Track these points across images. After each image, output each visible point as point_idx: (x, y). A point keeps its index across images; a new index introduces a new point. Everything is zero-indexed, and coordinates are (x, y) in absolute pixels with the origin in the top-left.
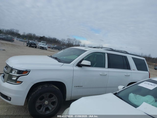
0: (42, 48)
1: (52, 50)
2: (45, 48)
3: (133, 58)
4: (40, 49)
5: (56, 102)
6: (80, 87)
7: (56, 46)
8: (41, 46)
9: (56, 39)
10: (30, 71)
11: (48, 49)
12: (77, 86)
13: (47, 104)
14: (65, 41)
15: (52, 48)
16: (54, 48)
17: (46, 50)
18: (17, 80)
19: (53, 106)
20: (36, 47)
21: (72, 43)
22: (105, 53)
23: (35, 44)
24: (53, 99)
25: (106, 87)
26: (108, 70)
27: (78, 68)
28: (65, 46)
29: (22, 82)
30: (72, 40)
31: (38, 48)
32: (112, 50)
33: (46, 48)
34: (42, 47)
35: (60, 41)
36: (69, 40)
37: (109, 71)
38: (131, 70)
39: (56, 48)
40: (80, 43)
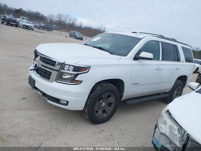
0: (27, 28)
1: (40, 31)
2: (30, 27)
3: (182, 47)
4: (24, 28)
5: (113, 103)
6: (137, 84)
7: (42, 25)
8: (24, 24)
9: (39, 13)
10: (90, 68)
11: (35, 29)
12: (134, 83)
13: (104, 105)
14: (53, 17)
15: (39, 28)
16: (41, 28)
17: (33, 30)
18: (76, 79)
19: (110, 108)
20: (17, 26)
21: (64, 20)
22: (159, 42)
23: (15, 21)
24: (111, 100)
25: (159, 83)
26: (162, 63)
27: (136, 62)
28: (55, 25)
29: (82, 81)
30: (64, 16)
31: (20, 27)
32: (163, 37)
33: (32, 27)
34: (26, 26)
35: (45, 17)
36: (60, 16)
37: (163, 65)
38: (181, 62)
39: (44, 28)
40: (75, 21)
